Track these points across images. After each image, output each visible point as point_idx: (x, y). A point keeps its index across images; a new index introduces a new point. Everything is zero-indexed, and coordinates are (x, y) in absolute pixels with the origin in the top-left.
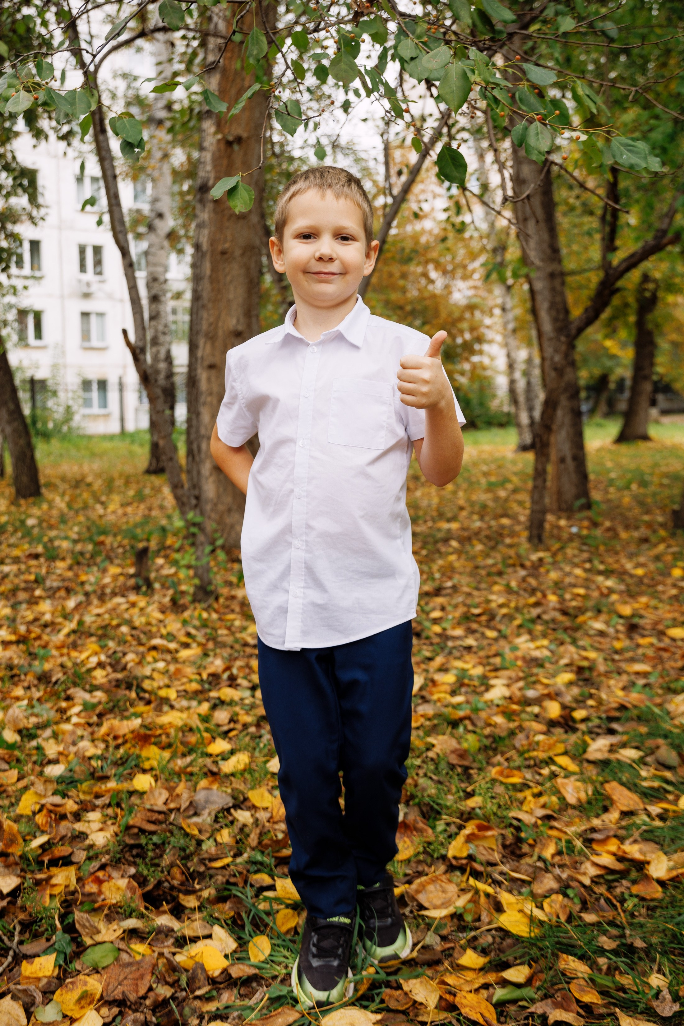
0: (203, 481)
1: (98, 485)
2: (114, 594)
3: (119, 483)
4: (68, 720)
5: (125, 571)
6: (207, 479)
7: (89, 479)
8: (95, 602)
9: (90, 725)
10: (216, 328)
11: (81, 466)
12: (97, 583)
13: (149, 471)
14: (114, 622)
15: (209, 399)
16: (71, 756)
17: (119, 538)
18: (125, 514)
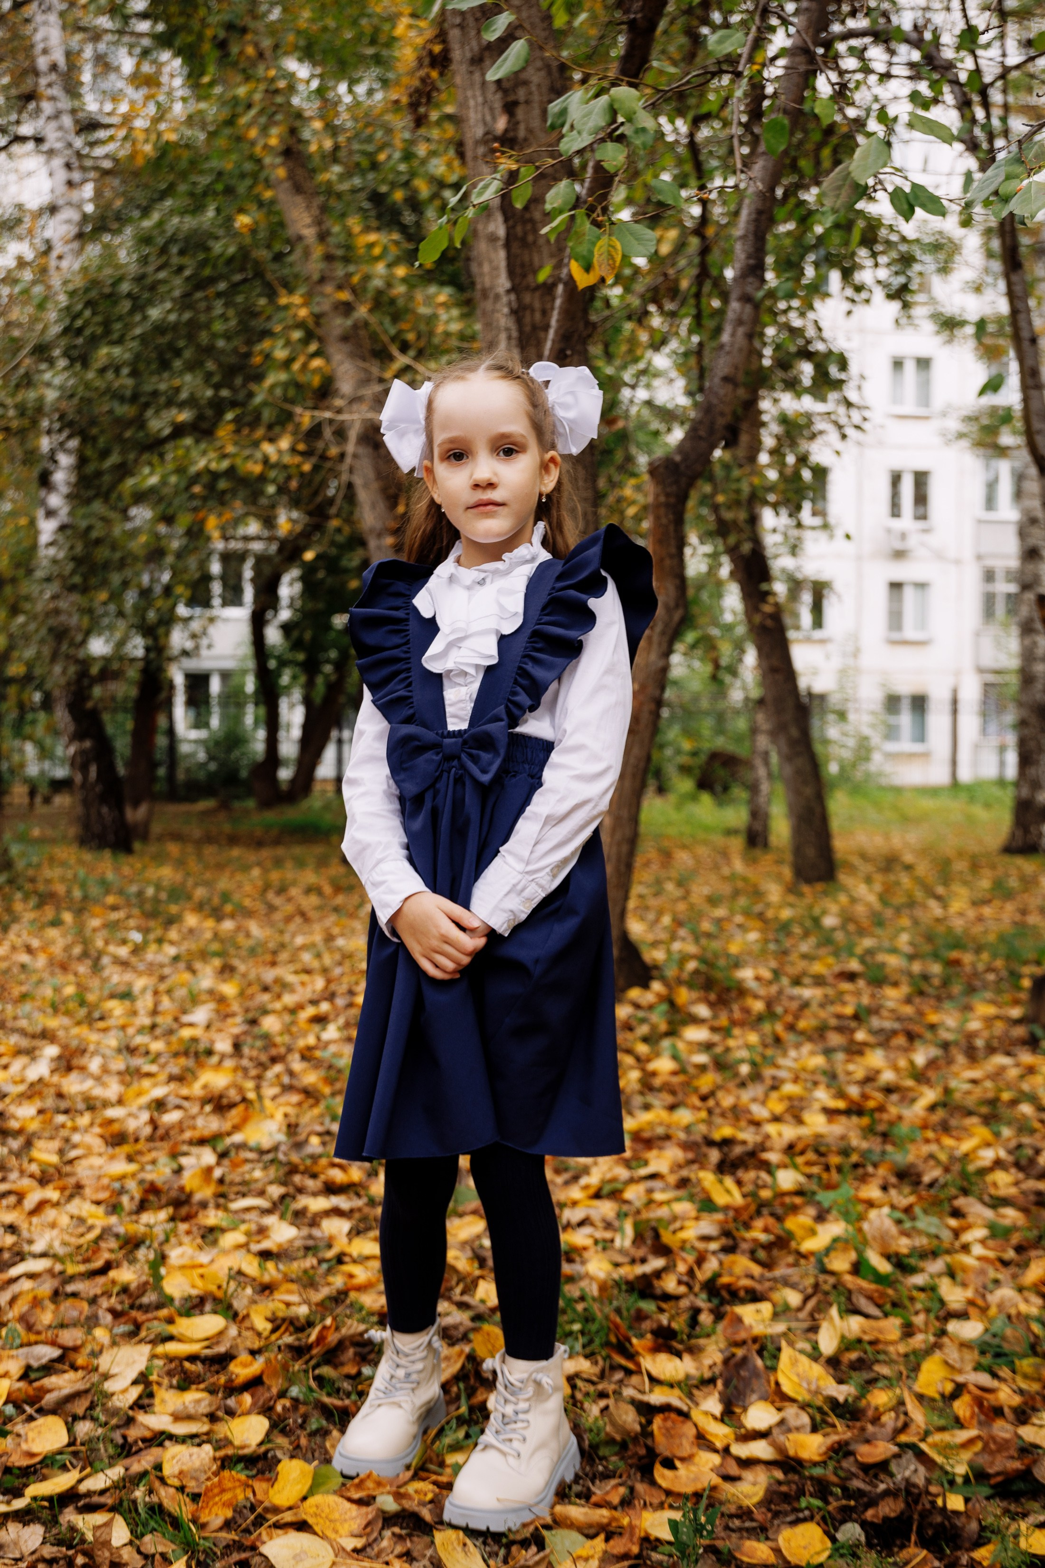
1: (923, 869)
2: (991, 1050)
3: (960, 866)
4: (966, 1248)
5: (1002, 1012)
7: (908, 858)
8: (961, 1059)
9: (1005, 1263)
11: (887, 836)
12: (960, 1030)
13: (1013, 848)
14: (1006, 1096)
16: (993, 1311)
17: (985, 956)
18: (980, 919)
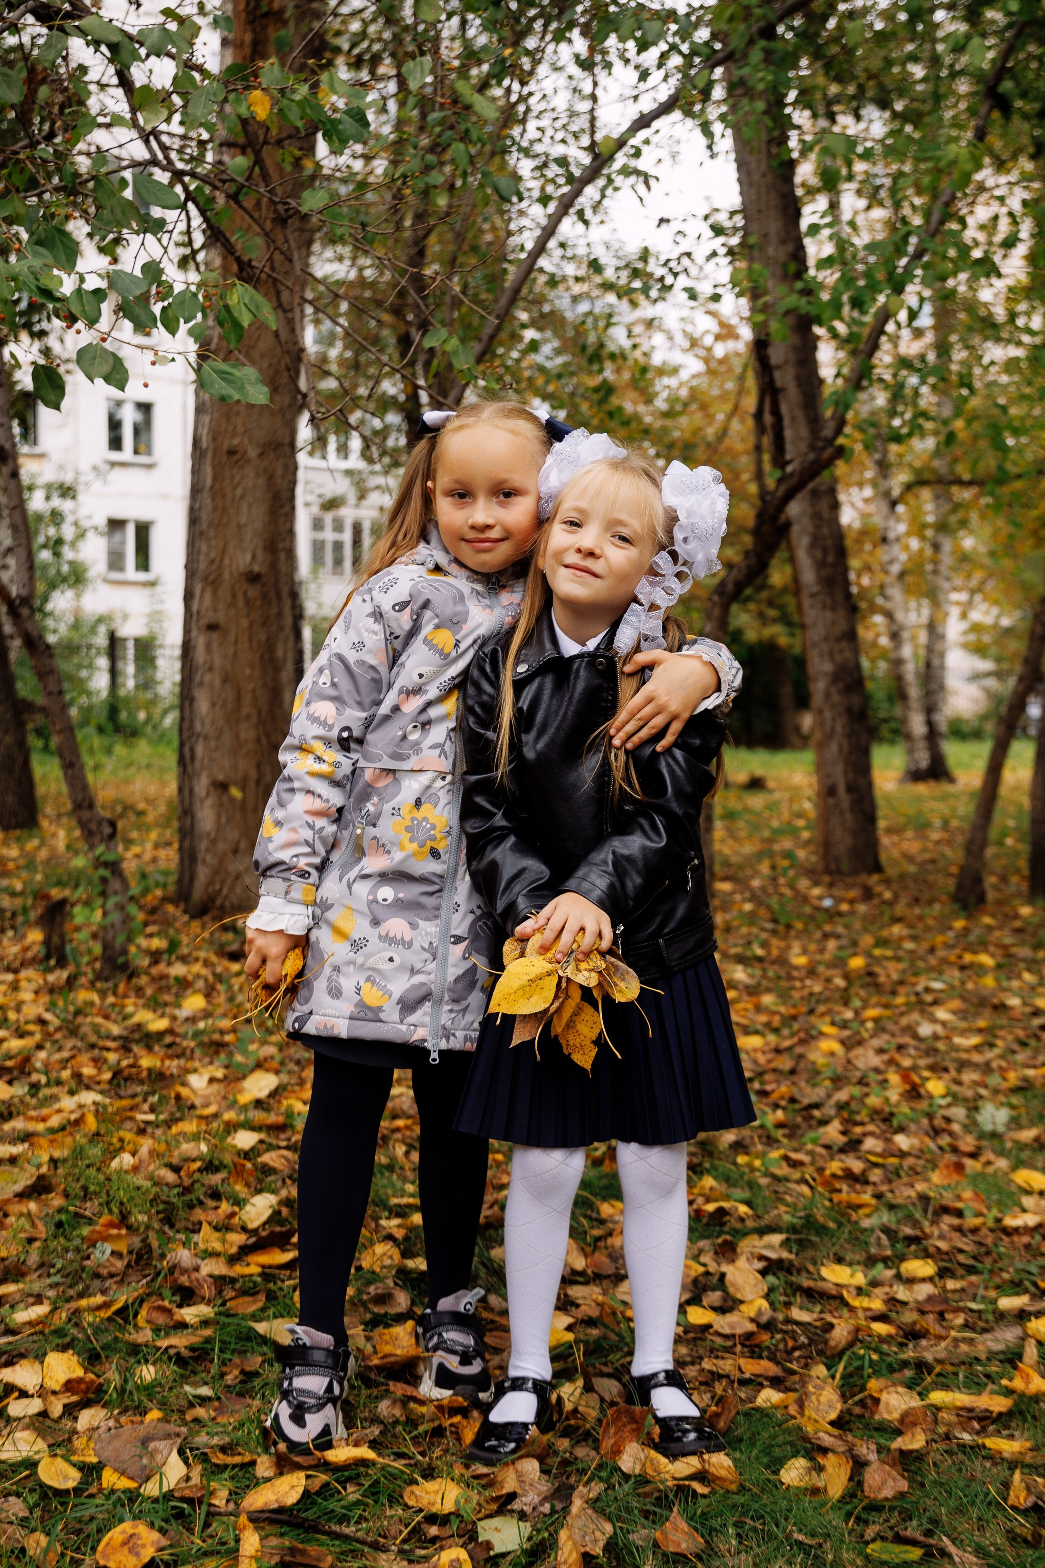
0: (197, 805)
6: (202, 801)
10: (220, 567)
15: (207, 678)
